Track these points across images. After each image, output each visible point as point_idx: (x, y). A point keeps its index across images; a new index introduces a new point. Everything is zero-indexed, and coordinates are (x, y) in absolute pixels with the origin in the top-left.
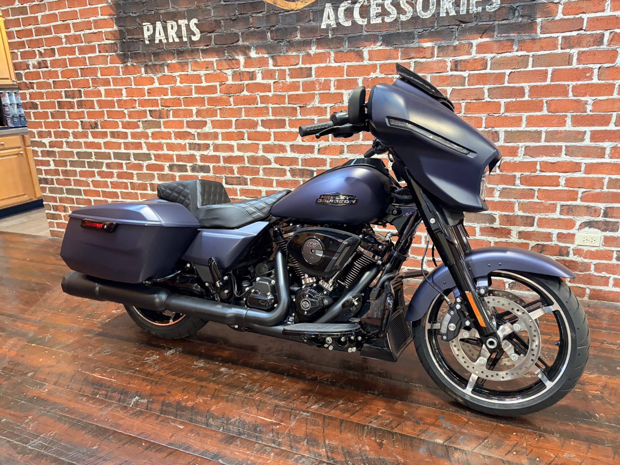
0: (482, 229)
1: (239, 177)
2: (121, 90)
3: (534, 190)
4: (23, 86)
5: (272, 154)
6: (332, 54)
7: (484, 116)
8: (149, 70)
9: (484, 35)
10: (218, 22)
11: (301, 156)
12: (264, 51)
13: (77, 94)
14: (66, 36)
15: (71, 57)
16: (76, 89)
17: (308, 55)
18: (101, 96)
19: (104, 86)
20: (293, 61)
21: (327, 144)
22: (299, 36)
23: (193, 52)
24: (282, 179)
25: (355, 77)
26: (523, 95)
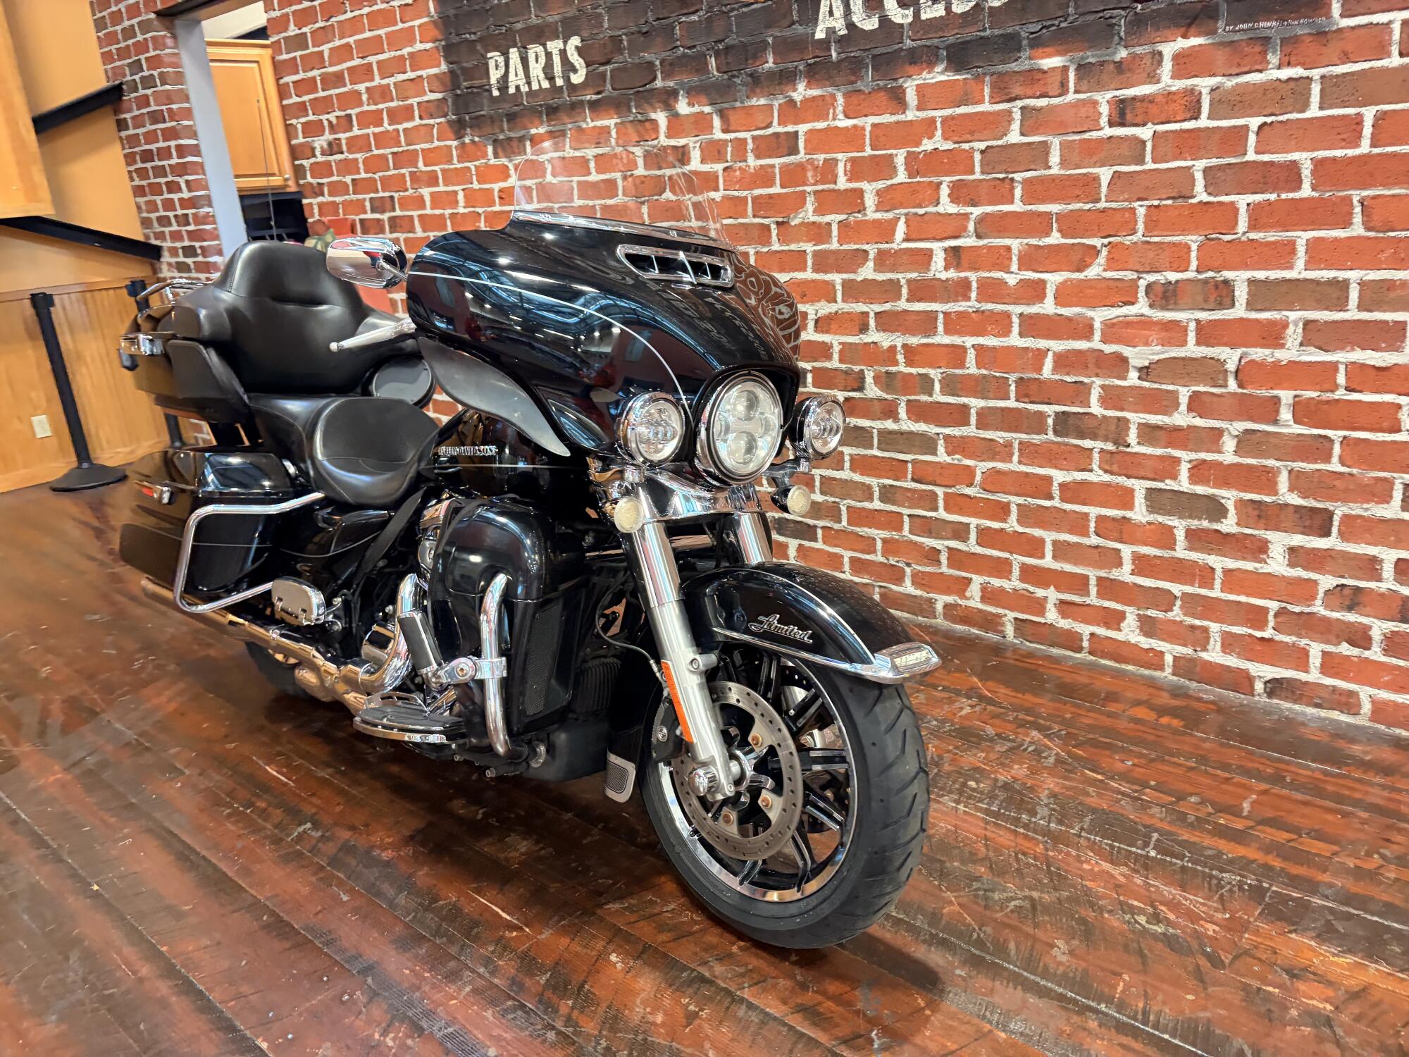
0: (1190, 533)
2: (455, 193)
3: (1331, 441)
4: (307, 191)
6: (840, 100)
7: (1193, 241)
8: (499, 150)
9: (1192, 30)
10: (616, 40)
12: (704, 99)
13: (388, 205)
14: (368, 89)
15: (377, 130)
16: (387, 194)
17: (791, 102)
18: (424, 207)
19: (429, 186)
20: (760, 119)
21: (833, 308)
22: (771, 60)
23: (575, 107)
25: (889, 152)
26: (1298, 187)
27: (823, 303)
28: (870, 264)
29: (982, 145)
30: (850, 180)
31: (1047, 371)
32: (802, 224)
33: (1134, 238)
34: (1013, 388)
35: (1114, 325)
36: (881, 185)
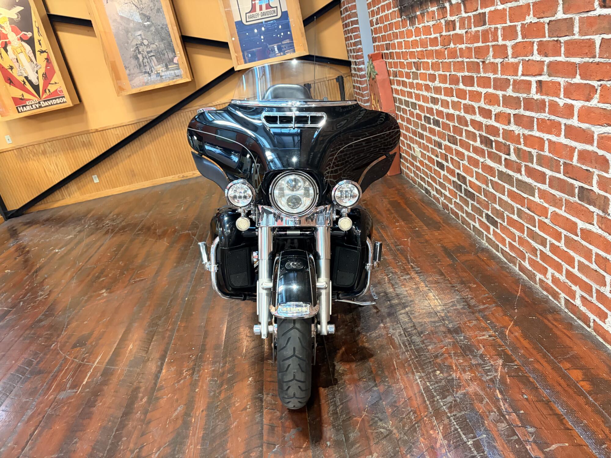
1: (453, 136)
5: (468, 115)
8: (410, 23)
11: (484, 121)
16: (388, 42)
19: (396, 39)
20: (475, 5)
21: (499, 109)
24: (475, 144)
25: (515, 24)
27: (496, 106)
28: (511, 87)
29: (547, 20)
30: (503, 40)
31: (575, 161)
32: (490, 63)
34: (562, 167)
35: (602, 137)
36: (513, 42)
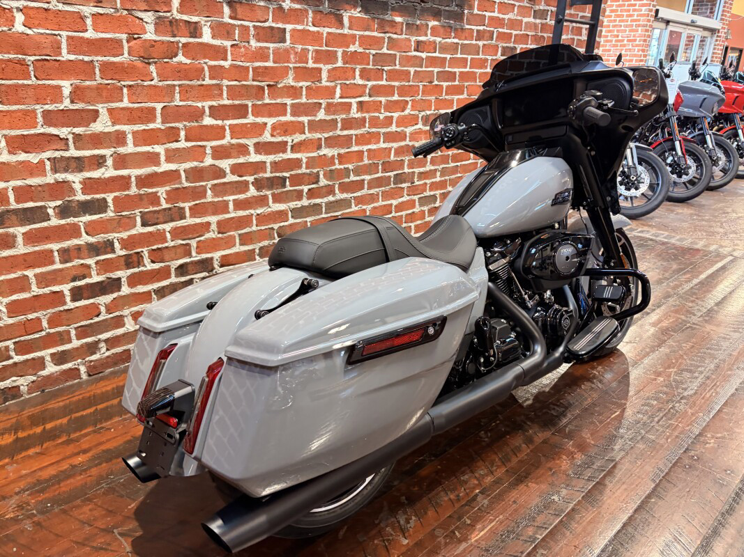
1: (170, 209)
5: (227, 160)
6: (310, 12)
9: (436, 19)
11: (269, 159)
17: (281, 8)
20: (259, 14)
21: (303, 137)
24: (242, 196)
25: (335, 49)
28: (322, 111)
29: (374, 52)
30: (314, 62)
31: (392, 158)
32: (284, 87)
33: (419, 97)
34: (380, 167)
36: (330, 67)
